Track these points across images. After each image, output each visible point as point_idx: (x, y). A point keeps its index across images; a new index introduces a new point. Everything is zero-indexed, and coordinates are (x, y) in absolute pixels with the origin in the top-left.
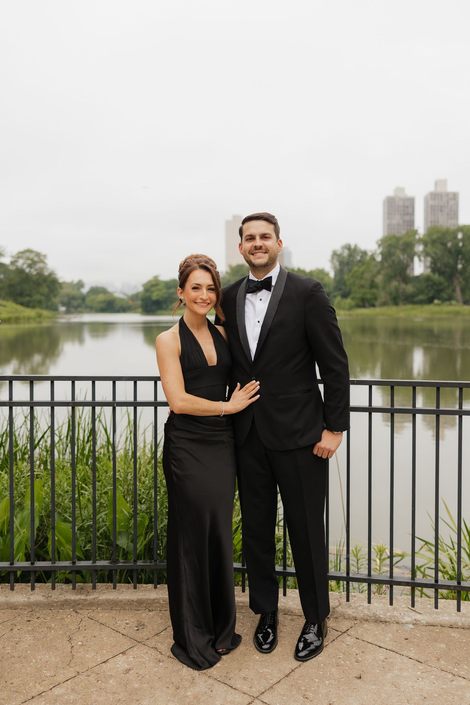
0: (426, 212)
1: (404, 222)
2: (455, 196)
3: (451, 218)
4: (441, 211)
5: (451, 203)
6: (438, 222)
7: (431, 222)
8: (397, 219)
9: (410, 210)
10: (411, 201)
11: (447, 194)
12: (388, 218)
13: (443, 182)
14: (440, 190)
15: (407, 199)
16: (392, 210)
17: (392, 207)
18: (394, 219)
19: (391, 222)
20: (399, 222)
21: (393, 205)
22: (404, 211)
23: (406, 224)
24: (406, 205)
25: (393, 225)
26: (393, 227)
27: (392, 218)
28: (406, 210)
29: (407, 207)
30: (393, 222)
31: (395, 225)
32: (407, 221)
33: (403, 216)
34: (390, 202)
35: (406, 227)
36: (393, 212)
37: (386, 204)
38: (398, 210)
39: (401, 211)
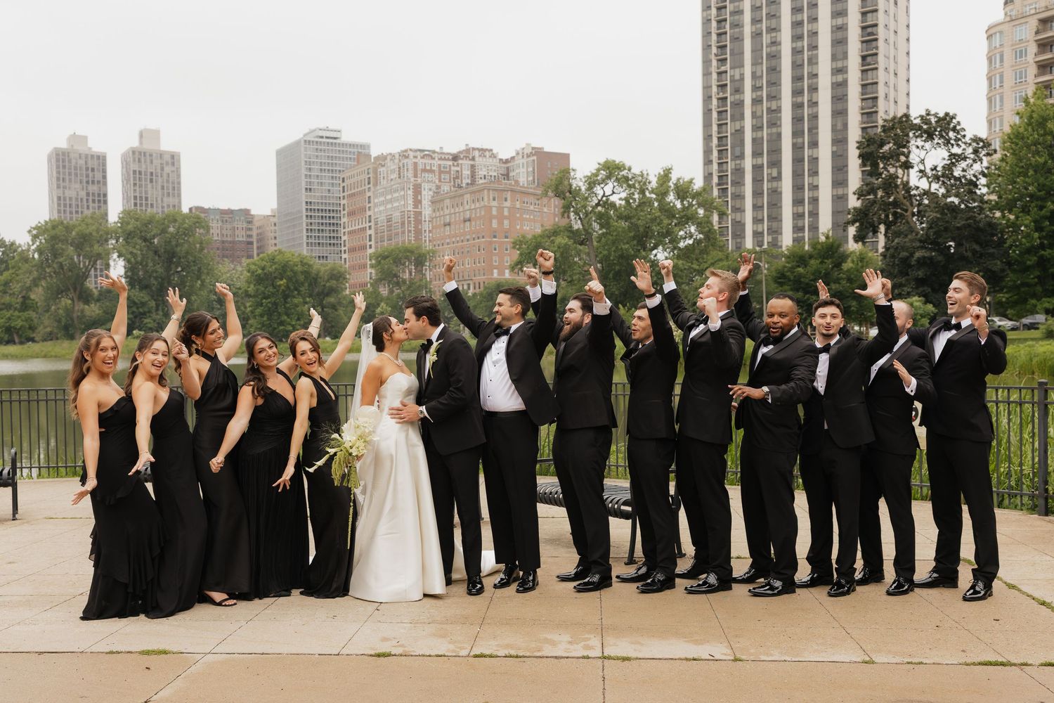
0: (126, 180)
1: (88, 194)
2: (174, 159)
3: (168, 194)
4: (151, 181)
5: (168, 169)
6: (147, 199)
7: (135, 198)
8: (75, 191)
9: (98, 176)
10: (101, 160)
11: (161, 155)
12: (58, 187)
13: (156, 134)
14: (147, 146)
15: (92, 156)
16: (64, 173)
17: (64, 167)
18: (69, 188)
19: (64, 193)
20: (78, 195)
21: (67, 164)
22: (87, 176)
23: (91, 198)
24: (90, 166)
25: (68, 199)
26: (68, 202)
27: (65, 187)
28: (91, 175)
29: (93, 170)
30: (68, 193)
31: (70, 199)
32: (93, 194)
33: (85, 184)
34: (61, 157)
35: (91, 204)
36: (67, 177)
37: (54, 161)
38: (76, 175)
39: (81, 175)
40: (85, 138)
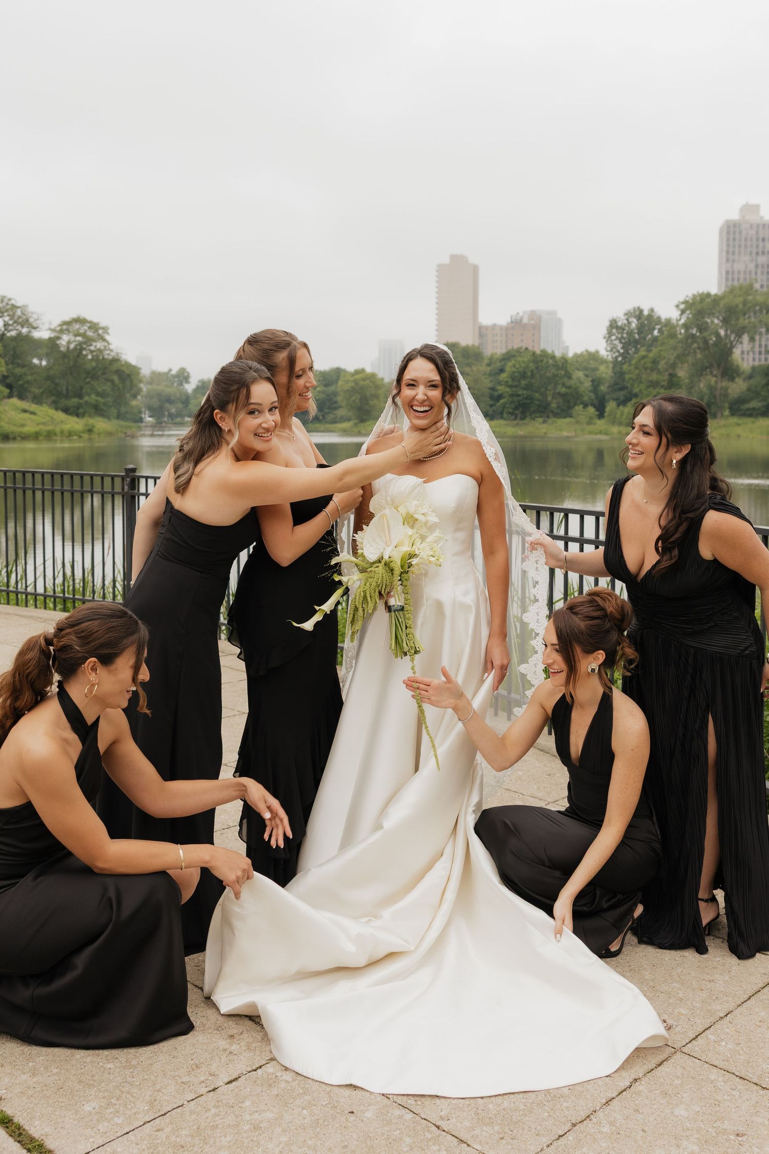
1: (757, 266)
8: (744, 263)
12: (728, 260)
15: (764, 225)
16: (734, 246)
17: (734, 239)
18: (739, 261)
19: (732, 267)
20: (746, 267)
21: (737, 236)
22: (757, 246)
23: (759, 272)
24: (761, 236)
25: (736, 273)
26: (736, 276)
27: (733, 261)
28: (761, 244)
29: (763, 240)
30: (737, 267)
31: (739, 272)
32: (763, 266)
33: (754, 255)
34: (732, 229)
35: (759, 277)
36: (737, 250)
37: (724, 234)
38: (746, 246)
39: (751, 246)
40: (756, 208)
